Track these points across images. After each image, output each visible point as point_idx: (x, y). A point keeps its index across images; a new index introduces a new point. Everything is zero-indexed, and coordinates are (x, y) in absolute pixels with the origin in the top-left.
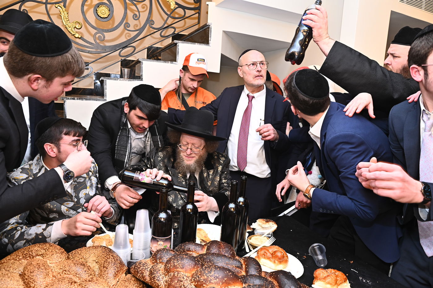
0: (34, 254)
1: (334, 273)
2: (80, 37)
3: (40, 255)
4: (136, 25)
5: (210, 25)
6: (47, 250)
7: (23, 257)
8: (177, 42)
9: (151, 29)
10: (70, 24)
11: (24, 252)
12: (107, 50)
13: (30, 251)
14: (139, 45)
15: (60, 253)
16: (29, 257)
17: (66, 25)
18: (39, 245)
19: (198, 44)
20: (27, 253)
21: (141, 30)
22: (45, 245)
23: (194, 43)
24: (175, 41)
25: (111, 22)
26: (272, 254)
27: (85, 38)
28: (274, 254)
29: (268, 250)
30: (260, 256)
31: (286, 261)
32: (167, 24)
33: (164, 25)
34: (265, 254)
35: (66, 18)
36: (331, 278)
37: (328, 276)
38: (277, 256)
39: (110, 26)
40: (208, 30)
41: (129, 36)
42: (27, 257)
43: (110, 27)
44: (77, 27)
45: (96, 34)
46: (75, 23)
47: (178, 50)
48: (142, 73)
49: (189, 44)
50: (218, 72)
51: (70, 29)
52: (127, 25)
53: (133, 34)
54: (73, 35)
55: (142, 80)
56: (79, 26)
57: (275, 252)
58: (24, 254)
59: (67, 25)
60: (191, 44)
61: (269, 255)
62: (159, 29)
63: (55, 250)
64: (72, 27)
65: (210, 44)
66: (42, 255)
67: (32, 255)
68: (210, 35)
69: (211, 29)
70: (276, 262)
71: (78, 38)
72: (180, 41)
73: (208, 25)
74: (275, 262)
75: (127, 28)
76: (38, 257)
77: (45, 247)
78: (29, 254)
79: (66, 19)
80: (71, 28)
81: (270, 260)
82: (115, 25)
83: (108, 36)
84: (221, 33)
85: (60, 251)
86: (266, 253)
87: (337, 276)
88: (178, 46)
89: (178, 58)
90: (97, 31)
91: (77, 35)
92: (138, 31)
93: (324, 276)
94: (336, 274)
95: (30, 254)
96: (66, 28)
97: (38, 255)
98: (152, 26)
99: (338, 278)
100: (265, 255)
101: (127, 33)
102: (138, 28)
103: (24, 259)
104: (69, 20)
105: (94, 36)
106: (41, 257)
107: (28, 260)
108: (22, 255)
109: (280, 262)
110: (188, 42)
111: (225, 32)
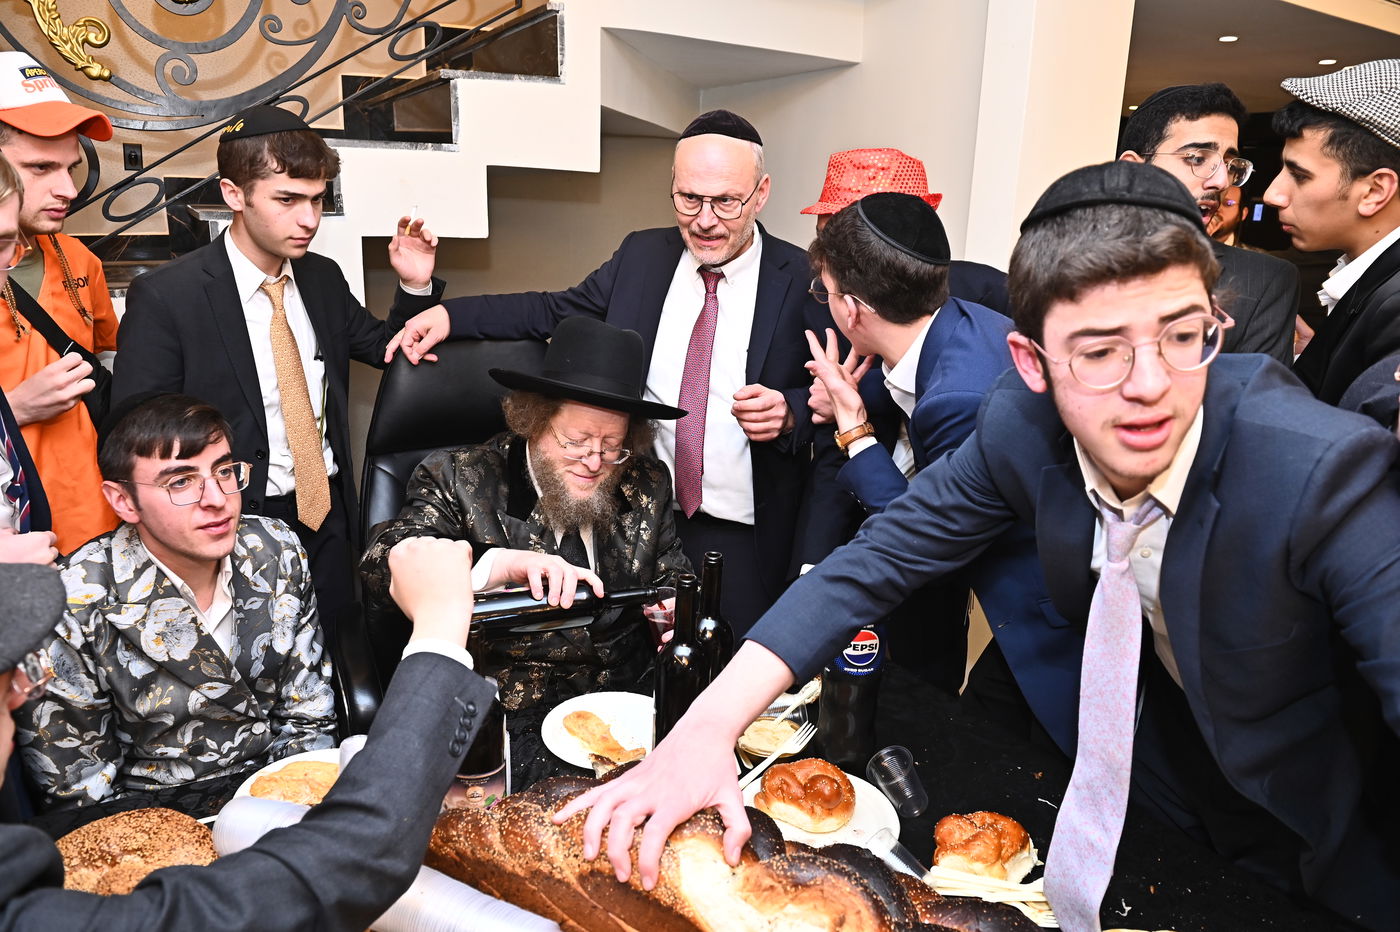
0: (116, 850)
1: (992, 826)
2: (106, 74)
3: (134, 851)
4: (300, 24)
5: (558, 12)
6: (155, 833)
7: (83, 860)
8: (451, 76)
9: (357, 33)
10: (65, 30)
11: (83, 843)
12: (212, 115)
13: (101, 841)
14: (319, 92)
15: (197, 841)
16: (102, 858)
17: (51, 33)
18: (126, 818)
19: (523, 78)
20: (94, 846)
21: (323, 38)
22: (147, 817)
23: (506, 75)
24: (444, 73)
25: (210, 15)
26: (804, 788)
27: (124, 76)
28: (811, 788)
29: (793, 776)
30: (770, 795)
31: (848, 806)
32: (411, 14)
33: (400, 16)
34: (785, 787)
35: (49, 11)
36: (983, 844)
37: (976, 837)
38: (819, 794)
39: (210, 32)
40: (551, 26)
41: (279, 65)
42: (95, 861)
43: (210, 35)
44: (92, 38)
45: (162, 61)
46: (84, 25)
47: (456, 102)
48: (339, 190)
49: (490, 78)
50: (597, 169)
51: (68, 47)
52: (272, 25)
53: (296, 54)
54: (83, 69)
55: (343, 214)
56: (100, 36)
57: (814, 780)
58: (85, 850)
59: (56, 34)
60: (499, 78)
61: (796, 790)
62: (383, 33)
63: (179, 833)
64: (74, 41)
65: (562, 77)
66: (139, 849)
67: (109, 853)
68: (559, 46)
69: (562, 23)
70: (818, 809)
71: (100, 78)
72: (459, 72)
73: (551, 11)
74: (812, 811)
75: (274, 35)
76: (127, 857)
77: (148, 825)
78: (100, 849)
79: (48, 14)
80: (69, 45)
81: (800, 805)
82: (228, 27)
83: (208, 66)
84: (598, 34)
85: (194, 835)
86: (788, 785)
87: (1000, 835)
88: (455, 88)
89: (457, 131)
90: (166, 51)
91: (95, 70)
92: (314, 43)
93: (965, 838)
94: (996, 830)
95: (102, 851)
96: (54, 45)
97: (129, 852)
98: (359, 21)
99: (1003, 841)
100: (783, 791)
101: (276, 53)
102: (308, 34)
103: (86, 867)
104: (59, 17)
105: (157, 70)
106: (139, 859)
107: (98, 867)
108: (79, 853)
109: (830, 812)
110: (489, 74)
111: (609, 32)
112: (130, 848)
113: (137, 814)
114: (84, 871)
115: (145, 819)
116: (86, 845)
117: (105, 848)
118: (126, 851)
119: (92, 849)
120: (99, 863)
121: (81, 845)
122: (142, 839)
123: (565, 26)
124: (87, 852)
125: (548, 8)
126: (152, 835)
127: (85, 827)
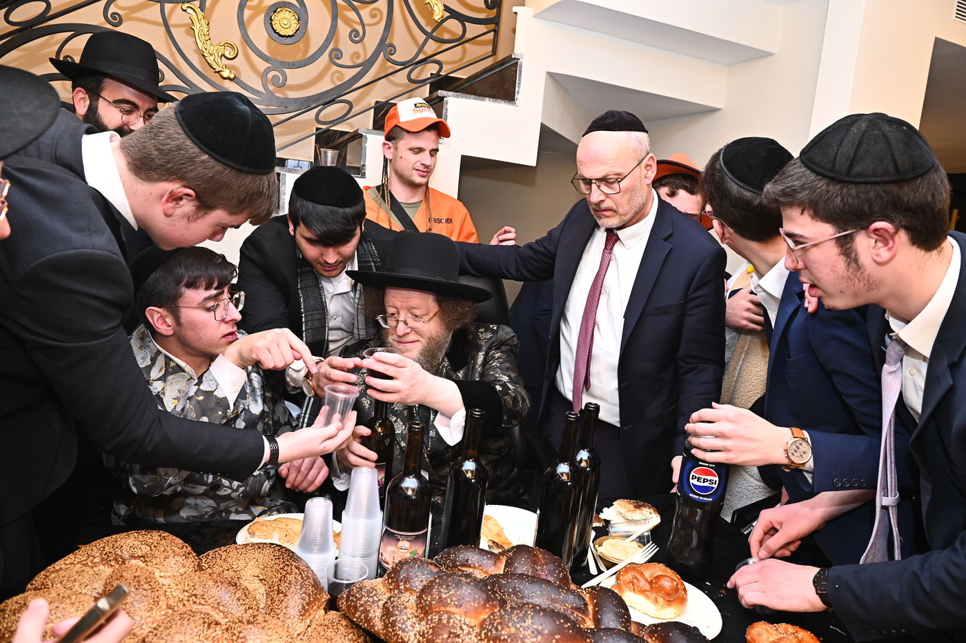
0: (126, 556)
1: (794, 634)
2: (232, 76)
3: (139, 557)
4: (356, 55)
5: (519, 59)
6: (155, 547)
7: (102, 560)
8: (445, 95)
9: (389, 64)
10: (212, 48)
11: (104, 548)
12: (291, 108)
13: (117, 547)
14: (359, 99)
15: (184, 555)
16: (115, 559)
17: (204, 49)
18: (136, 535)
19: (492, 100)
20: (112, 550)
21: (367, 65)
22: (151, 535)
23: (482, 98)
24: (441, 93)
25: (301, 45)
26: (651, 583)
27: (243, 79)
28: (656, 583)
29: (642, 574)
30: (623, 587)
31: (682, 600)
32: (425, 53)
33: (417, 55)
34: (635, 581)
35: (204, 35)
37: (780, 640)
38: (662, 588)
39: (300, 55)
40: (513, 69)
41: (339, 79)
42: (110, 561)
43: (299, 57)
44: (227, 54)
45: (268, 70)
46: (224, 45)
47: (446, 112)
48: (365, 162)
49: (470, 98)
50: (533, 164)
51: (212, 58)
52: (336, 54)
53: (350, 74)
54: (219, 72)
55: (365, 178)
56: (232, 53)
57: (658, 578)
58: (105, 552)
59: (206, 49)
60: (476, 99)
61: (643, 583)
62: (405, 65)
63: (172, 548)
64: (216, 55)
65: (517, 102)
66: (143, 556)
67: (121, 556)
68: (517, 82)
69: (521, 67)
70: (660, 600)
71: (228, 78)
72: (450, 93)
73: (515, 59)
74: (656, 601)
75: (337, 61)
76: (133, 561)
77: (151, 541)
78: (115, 553)
79: (203, 37)
80: (213, 57)
81: (647, 596)
82: (310, 53)
83: (294, 76)
84: (544, 76)
85: (182, 550)
86: (638, 580)
88: (447, 103)
90: (270, 65)
91: (226, 73)
92: (360, 68)
93: (771, 640)
94: (797, 637)
95: (117, 555)
96: (204, 56)
97: (135, 558)
98: (391, 56)
100: (633, 584)
101: (337, 72)
102: (360, 61)
103: (104, 564)
104: (210, 39)
105: (263, 76)
106: (141, 563)
107: (112, 566)
108: (101, 554)
109: (669, 603)
110: (470, 95)
111: (551, 75)
112: (136, 555)
113: (143, 533)
114: (101, 567)
115: (149, 536)
116: (106, 549)
117: (119, 553)
118: (133, 557)
119: (110, 553)
120: (113, 563)
121: (102, 549)
122: (146, 549)
123: (523, 69)
124: (106, 554)
125: (513, 57)
126: (153, 548)
127: (107, 538)
